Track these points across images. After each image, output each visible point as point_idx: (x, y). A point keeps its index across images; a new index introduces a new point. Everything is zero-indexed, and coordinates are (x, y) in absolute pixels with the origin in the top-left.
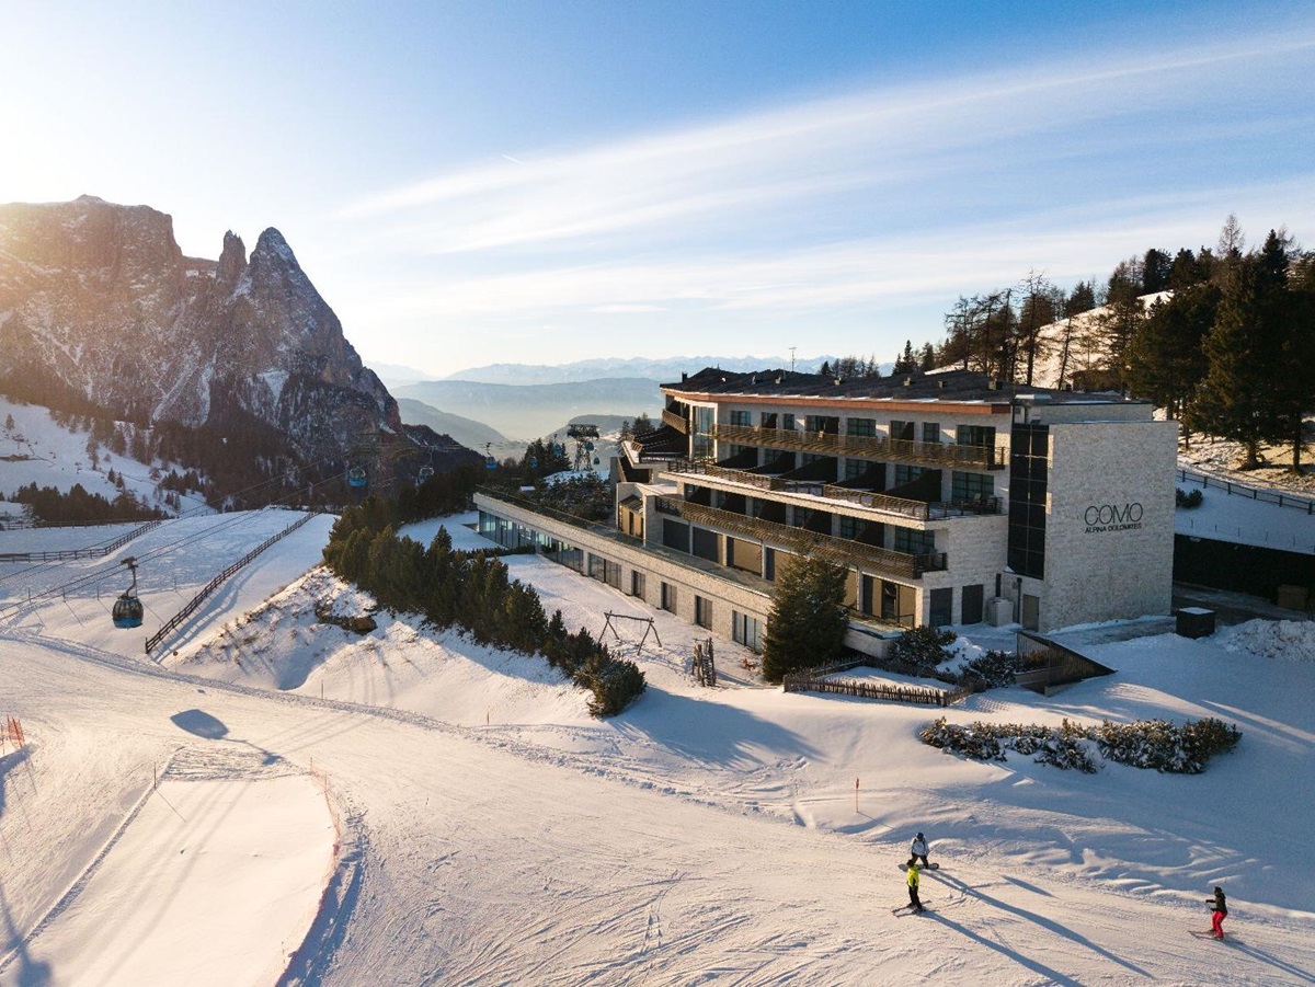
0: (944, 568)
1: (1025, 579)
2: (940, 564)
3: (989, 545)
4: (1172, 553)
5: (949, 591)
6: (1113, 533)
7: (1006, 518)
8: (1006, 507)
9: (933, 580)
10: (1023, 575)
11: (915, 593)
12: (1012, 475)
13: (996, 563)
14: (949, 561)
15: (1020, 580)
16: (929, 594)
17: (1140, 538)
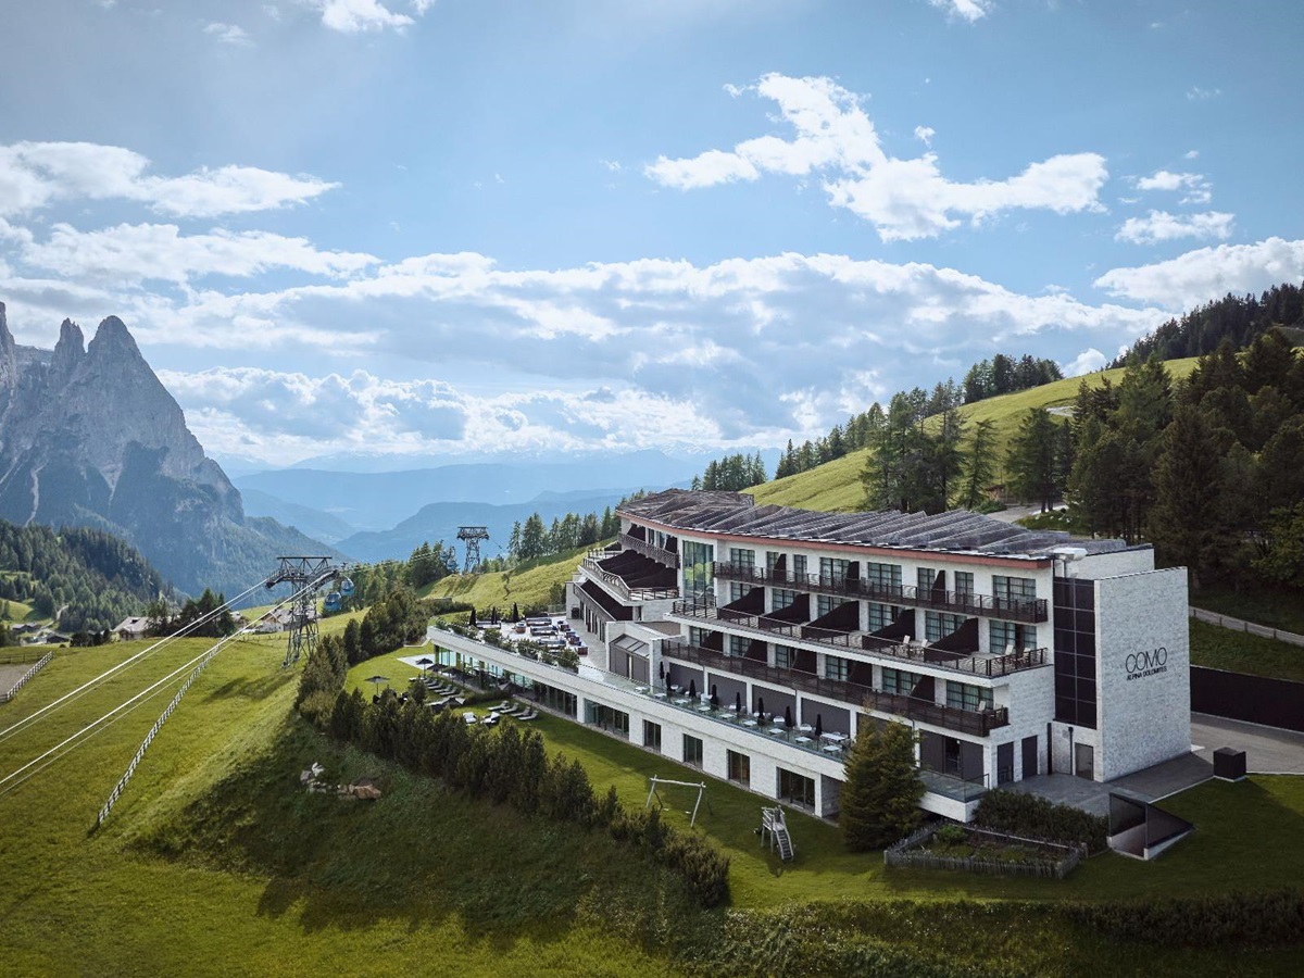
0: (1005, 723)
1: (1076, 728)
2: (1002, 719)
3: (1040, 695)
4: (1189, 691)
5: (1011, 745)
6: (1148, 678)
7: (1052, 669)
8: (1051, 659)
9: (999, 736)
10: (1074, 724)
11: (982, 752)
12: (1055, 626)
13: (1047, 712)
14: (1010, 715)
15: (1071, 730)
16: (996, 750)
17: (1167, 680)
